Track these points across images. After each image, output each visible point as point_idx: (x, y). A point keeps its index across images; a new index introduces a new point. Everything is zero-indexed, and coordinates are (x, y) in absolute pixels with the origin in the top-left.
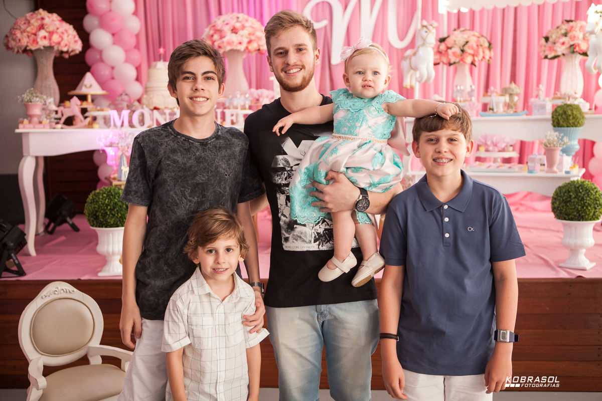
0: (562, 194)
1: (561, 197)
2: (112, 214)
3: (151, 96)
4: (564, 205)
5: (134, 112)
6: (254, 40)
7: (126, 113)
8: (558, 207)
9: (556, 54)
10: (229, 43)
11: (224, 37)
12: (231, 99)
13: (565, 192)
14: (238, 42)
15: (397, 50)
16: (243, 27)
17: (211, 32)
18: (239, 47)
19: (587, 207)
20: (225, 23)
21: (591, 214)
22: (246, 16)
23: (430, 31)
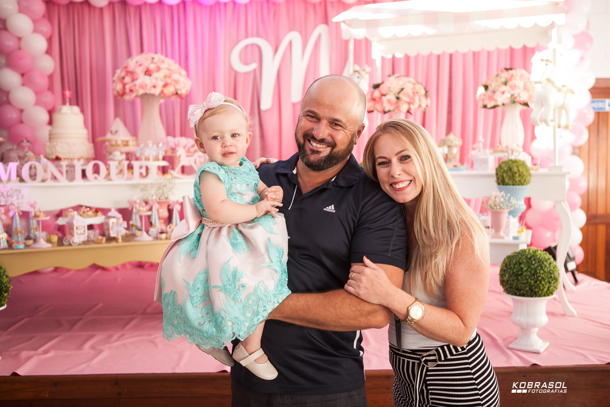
0: (512, 266)
1: (511, 269)
4: (515, 278)
5: (24, 163)
6: (171, 84)
7: (13, 165)
8: (508, 281)
9: (496, 104)
10: (141, 87)
11: (136, 79)
12: (143, 149)
13: (516, 264)
14: (152, 85)
16: (158, 69)
17: (123, 74)
18: (153, 91)
19: (540, 282)
20: (139, 64)
21: (545, 290)
22: (163, 57)
23: (363, 77)
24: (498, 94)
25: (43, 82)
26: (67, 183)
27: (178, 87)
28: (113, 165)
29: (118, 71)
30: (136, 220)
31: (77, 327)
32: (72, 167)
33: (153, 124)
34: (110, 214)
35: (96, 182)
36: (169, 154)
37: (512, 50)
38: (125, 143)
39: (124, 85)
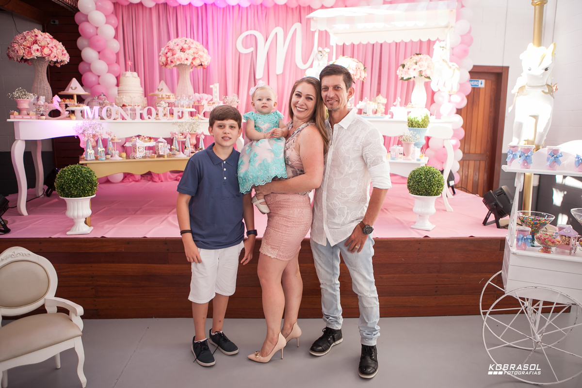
0: (415, 176)
1: (414, 178)
2: (75, 187)
3: (122, 96)
4: (417, 184)
5: (103, 107)
6: (198, 58)
7: (96, 108)
8: (412, 186)
9: (409, 77)
10: (178, 59)
11: (175, 54)
12: (179, 100)
13: (418, 175)
14: (185, 58)
15: (301, 70)
16: (190, 48)
17: (166, 51)
18: (186, 62)
19: (432, 186)
20: (176, 44)
21: (435, 191)
22: (192, 40)
23: (324, 55)
24: (411, 70)
25: (114, 57)
26: (131, 121)
27: (202, 60)
28: (160, 109)
29: (163, 49)
30: (176, 146)
31: (139, 212)
32: (134, 110)
33: (186, 84)
34: (159, 140)
35: (149, 120)
36: (196, 104)
37: (421, 42)
38: (167, 96)
39: (167, 58)
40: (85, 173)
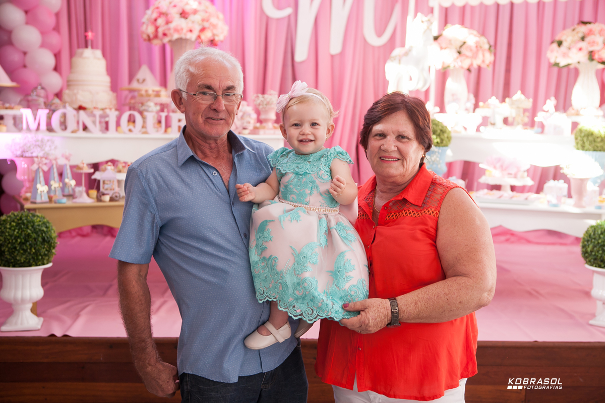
0: (597, 236)
1: (595, 239)
2: (23, 250)
3: (75, 91)
4: (600, 249)
5: (53, 111)
6: (209, 28)
7: (43, 113)
8: (591, 252)
9: (570, 63)
10: (177, 30)
11: (171, 22)
13: (602, 234)
14: (189, 29)
15: (373, 47)
16: (195, 12)
17: (155, 15)
18: (189, 36)
20: (172, 4)
24: (574, 51)
25: (51, 21)
27: (215, 32)
28: (149, 116)
29: (149, 12)
32: (105, 117)
35: (131, 135)
38: (156, 93)
39: (157, 28)
40: (39, 225)
